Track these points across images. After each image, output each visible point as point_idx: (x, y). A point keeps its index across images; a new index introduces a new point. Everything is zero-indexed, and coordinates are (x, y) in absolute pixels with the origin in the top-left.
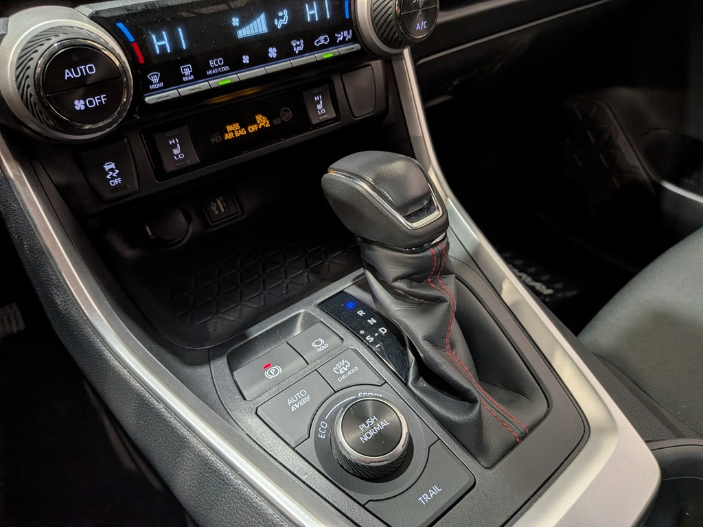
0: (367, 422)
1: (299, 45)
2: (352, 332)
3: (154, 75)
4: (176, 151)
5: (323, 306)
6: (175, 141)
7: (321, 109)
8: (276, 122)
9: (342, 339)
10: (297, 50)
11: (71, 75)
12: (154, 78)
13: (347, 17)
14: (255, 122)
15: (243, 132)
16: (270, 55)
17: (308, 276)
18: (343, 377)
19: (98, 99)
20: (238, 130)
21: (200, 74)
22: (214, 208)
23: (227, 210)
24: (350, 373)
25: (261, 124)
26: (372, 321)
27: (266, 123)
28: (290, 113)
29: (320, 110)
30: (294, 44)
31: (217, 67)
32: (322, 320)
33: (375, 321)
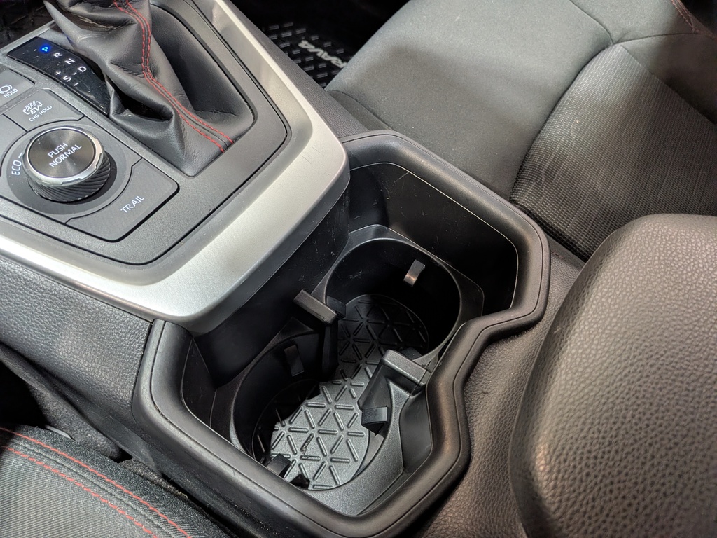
0: (57, 149)
2: (46, 75)
5: (11, 54)
9: (33, 82)
17: (7, 33)
18: (35, 117)
24: (42, 112)
26: (70, 61)
32: (10, 67)
33: (73, 61)
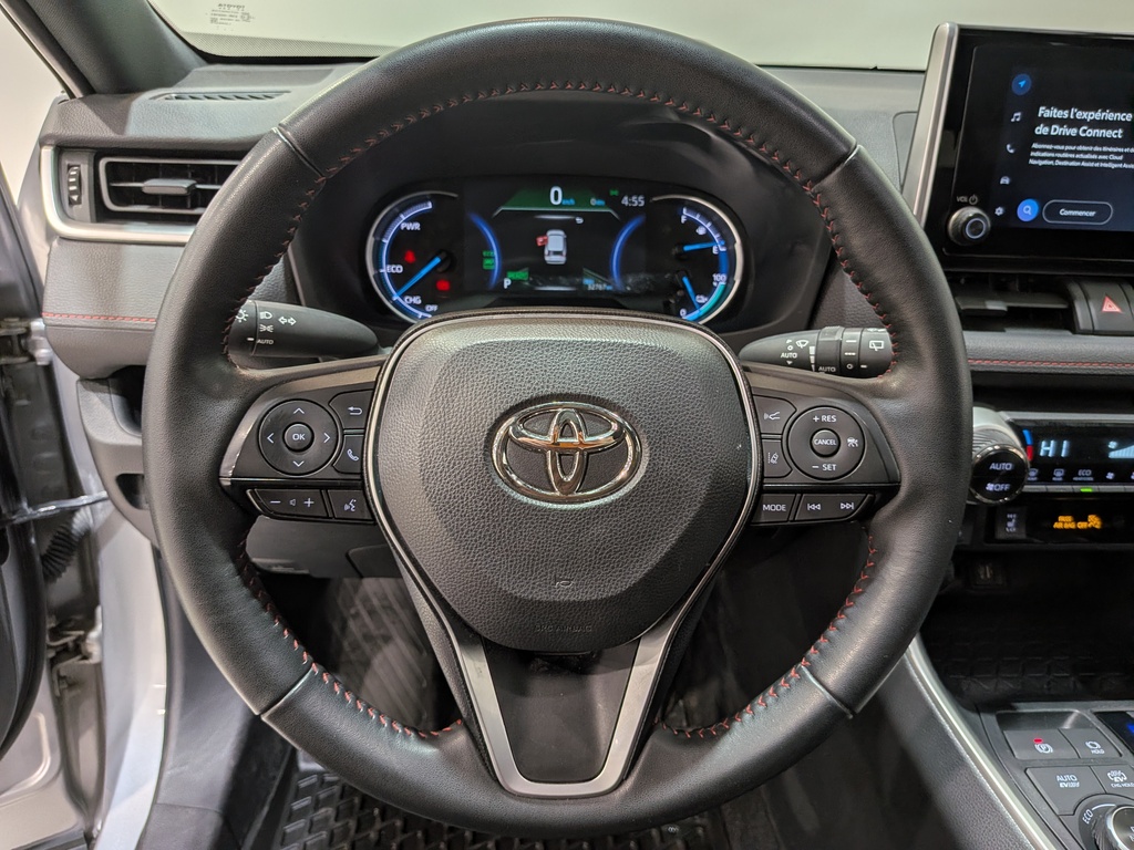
3: (1033, 470)
4: (1010, 524)
8: (1107, 526)
9: (1121, 755)
11: (994, 467)
12: (1032, 473)
14: (1086, 520)
15: (1072, 526)
18: (1117, 785)
19: (1003, 486)
20: (1068, 522)
21: (1067, 479)
22: (981, 572)
24: (1125, 785)
25: (1092, 524)
27: (1096, 524)
31: (1083, 476)
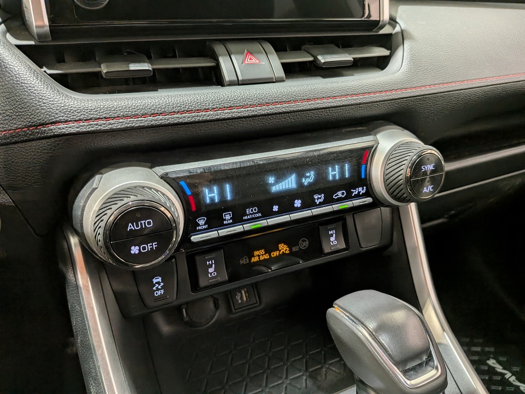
1: (320, 198)
3: (202, 219)
4: (211, 270)
6: (212, 262)
7: (334, 241)
8: (294, 249)
10: (318, 202)
11: (132, 227)
12: (201, 221)
13: (363, 177)
14: (277, 249)
15: (267, 257)
16: (296, 205)
19: (150, 246)
20: (263, 255)
21: (237, 220)
22: (238, 297)
23: (248, 300)
25: (282, 250)
27: (286, 250)
28: (307, 243)
29: (332, 242)
30: (316, 197)
31: (252, 214)
